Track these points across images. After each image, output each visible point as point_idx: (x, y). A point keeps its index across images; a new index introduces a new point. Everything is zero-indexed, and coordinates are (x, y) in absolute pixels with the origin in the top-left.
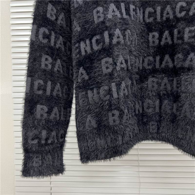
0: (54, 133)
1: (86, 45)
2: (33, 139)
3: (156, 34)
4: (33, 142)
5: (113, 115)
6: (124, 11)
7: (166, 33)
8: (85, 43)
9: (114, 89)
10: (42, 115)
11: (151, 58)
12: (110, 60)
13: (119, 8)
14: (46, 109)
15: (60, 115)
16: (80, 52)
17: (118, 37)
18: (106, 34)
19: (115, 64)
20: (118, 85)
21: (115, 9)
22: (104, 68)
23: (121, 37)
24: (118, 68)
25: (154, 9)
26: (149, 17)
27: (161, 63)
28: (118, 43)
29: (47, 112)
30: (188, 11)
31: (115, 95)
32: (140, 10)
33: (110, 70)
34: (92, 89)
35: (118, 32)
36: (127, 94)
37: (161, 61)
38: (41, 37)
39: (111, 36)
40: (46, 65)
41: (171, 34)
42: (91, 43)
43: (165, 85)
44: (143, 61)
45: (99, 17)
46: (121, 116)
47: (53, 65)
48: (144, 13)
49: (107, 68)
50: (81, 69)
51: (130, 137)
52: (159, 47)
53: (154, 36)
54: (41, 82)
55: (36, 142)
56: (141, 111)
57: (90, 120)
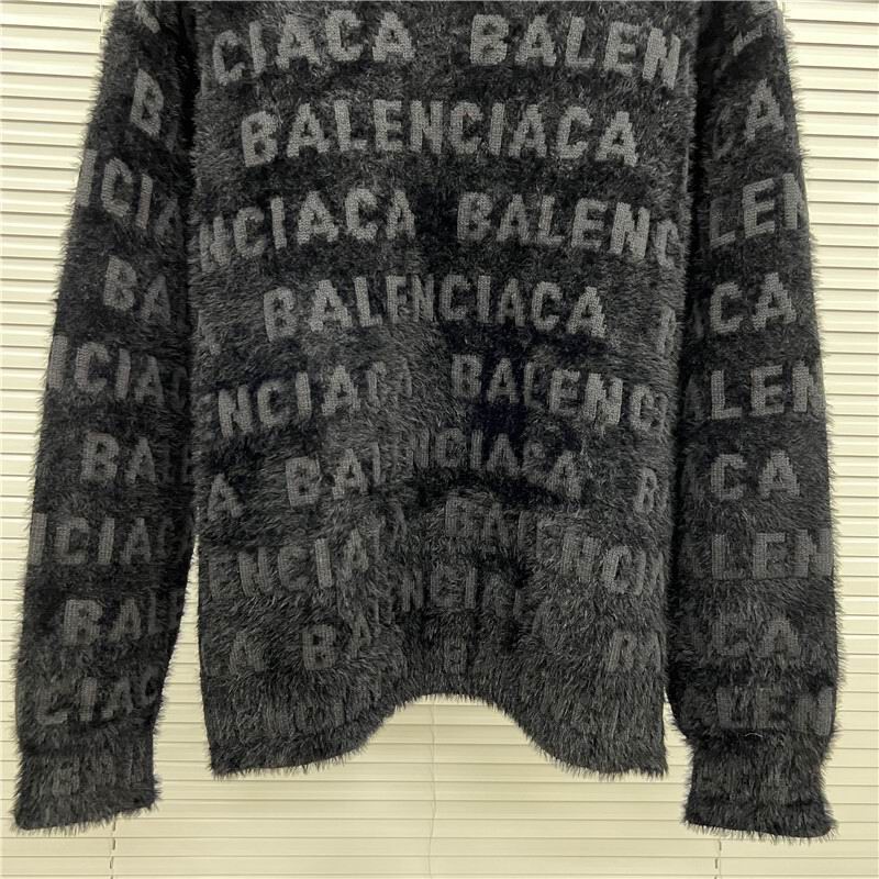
0: (122, 685)
1: (237, 408)
2: (51, 712)
3: (475, 362)
4: (51, 720)
5: (316, 640)
6: (363, 305)
7: (504, 365)
8: (235, 397)
9: (322, 559)
10: (82, 633)
11: (457, 434)
12: (313, 467)
13: (346, 295)
14: (96, 610)
15: (144, 624)
16: (216, 425)
17: (342, 394)
18: (302, 382)
19: (330, 480)
20: (336, 549)
21: (336, 301)
22: (293, 489)
23: (352, 391)
24: (338, 492)
25: (470, 281)
26: (455, 304)
27: (485, 458)
28: (341, 412)
29: (101, 622)
30: (566, 316)
31: (325, 580)
32: (423, 284)
33: (310, 498)
34: (253, 551)
35: (340, 376)
36: (365, 567)
37: (487, 448)
38: (81, 375)
39: (317, 392)
40: (99, 467)
41: (518, 376)
42: (253, 401)
43: (495, 527)
44: (432, 441)
45: (280, 323)
46: (341, 644)
47: (123, 462)
48: (437, 290)
49: (303, 490)
50: (219, 480)
51: (373, 699)
52: (481, 404)
53: (466, 368)
54: (82, 525)
55: (62, 717)
56: (419, 603)
57: (243, 649)
